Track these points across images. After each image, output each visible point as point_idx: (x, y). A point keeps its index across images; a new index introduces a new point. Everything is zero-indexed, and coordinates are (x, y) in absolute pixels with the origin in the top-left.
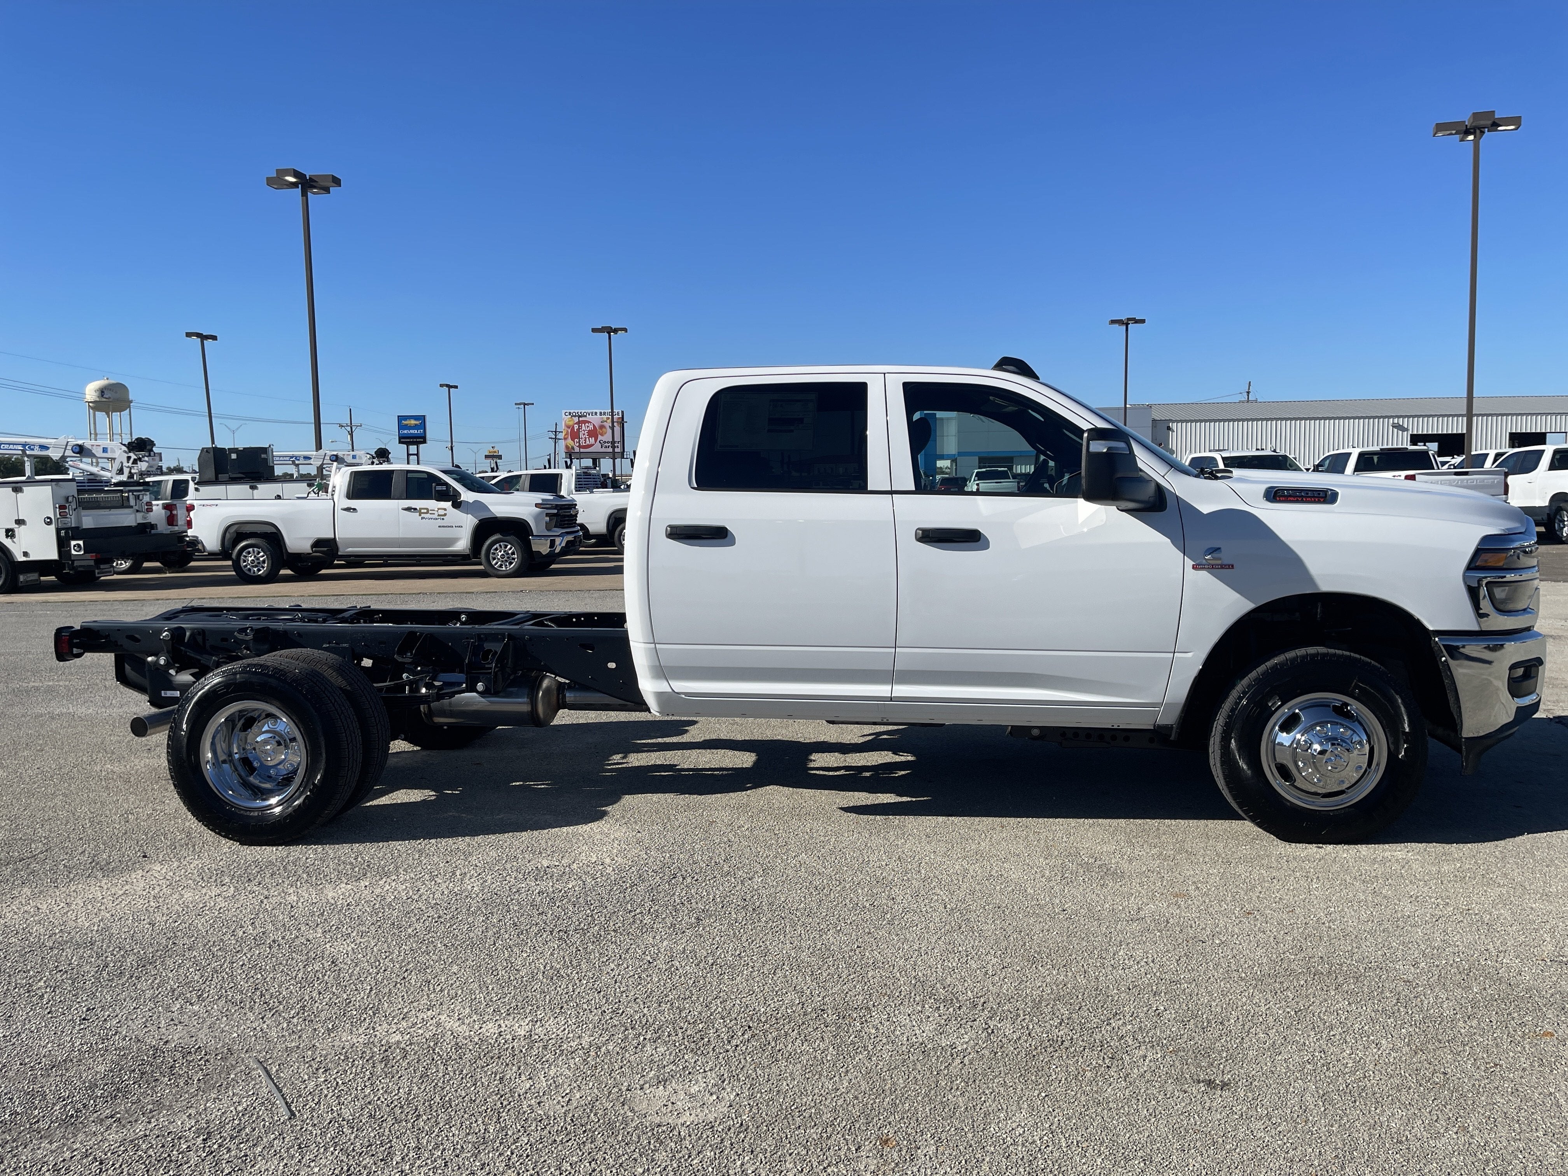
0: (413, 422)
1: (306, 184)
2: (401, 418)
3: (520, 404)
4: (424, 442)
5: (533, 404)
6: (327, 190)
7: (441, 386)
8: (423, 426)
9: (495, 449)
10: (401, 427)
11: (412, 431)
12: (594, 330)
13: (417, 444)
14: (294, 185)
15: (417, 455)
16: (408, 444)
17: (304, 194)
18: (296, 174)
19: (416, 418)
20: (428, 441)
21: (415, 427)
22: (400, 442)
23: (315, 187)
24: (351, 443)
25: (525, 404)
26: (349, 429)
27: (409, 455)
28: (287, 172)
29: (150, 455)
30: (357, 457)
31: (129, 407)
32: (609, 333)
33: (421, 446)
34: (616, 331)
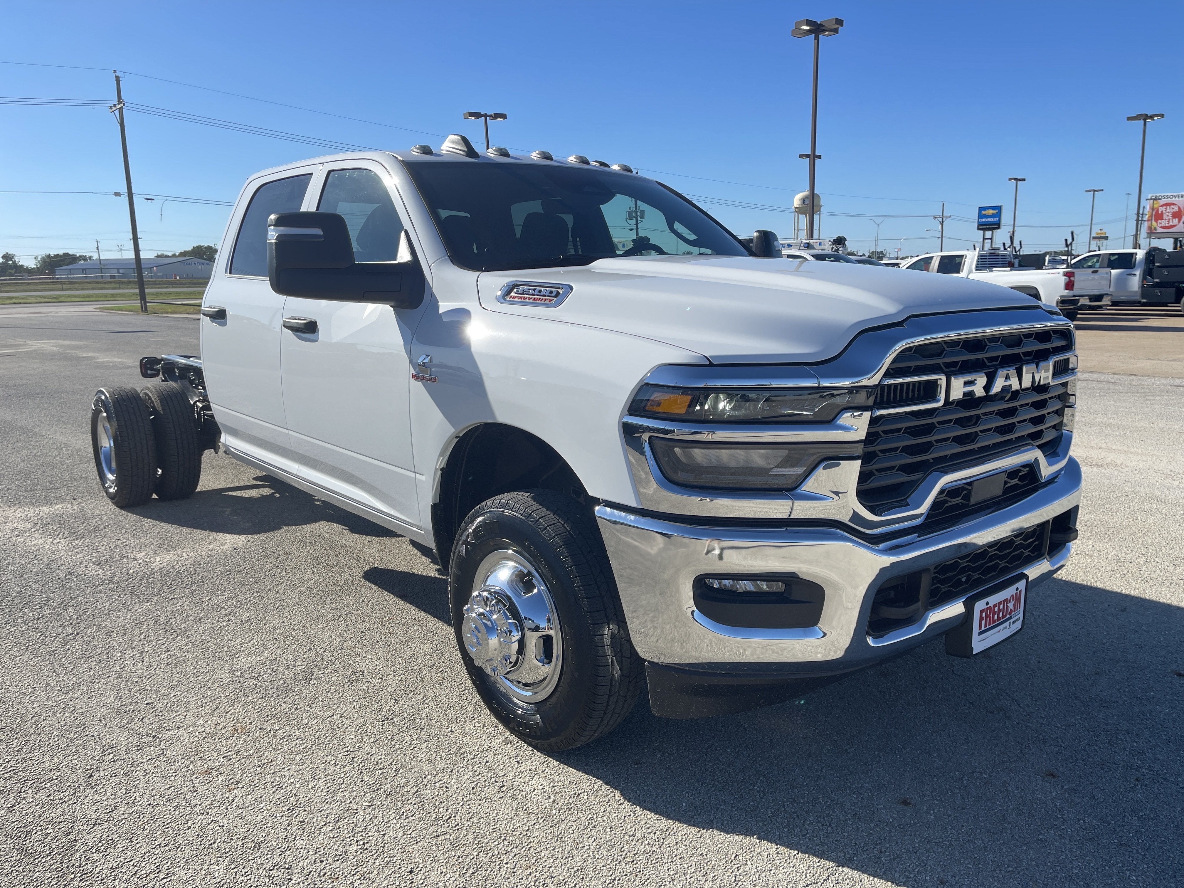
0: (991, 212)
1: (817, 29)
2: (981, 209)
3: (1090, 191)
4: (999, 228)
5: (1102, 190)
6: (836, 31)
7: (1010, 179)
8: (999, 215)
9: (1103, 231)
10: (980, 216)
11: (989, 220)
12: (1130, 119)
13: (992, 229)
14: (809, 32)
15: (991, 239)
16: (984, 230)
17: (817, 38)
18: (809, 23)
19: (993, 208)
20: (1002, 227)
21: (993, 216)
22: (979, 229)
23: (826, 31)
24: (941, 231)
25: (1095, 191)
26: (940, 219)
27: (984, 239)
28: (801, 23)
29: (843, 247)
30: (822, 244)
31: (820, 210)
32: (1145, 120)
33: (995, 231)
34: (1151, 117)
